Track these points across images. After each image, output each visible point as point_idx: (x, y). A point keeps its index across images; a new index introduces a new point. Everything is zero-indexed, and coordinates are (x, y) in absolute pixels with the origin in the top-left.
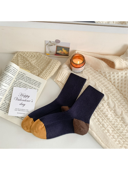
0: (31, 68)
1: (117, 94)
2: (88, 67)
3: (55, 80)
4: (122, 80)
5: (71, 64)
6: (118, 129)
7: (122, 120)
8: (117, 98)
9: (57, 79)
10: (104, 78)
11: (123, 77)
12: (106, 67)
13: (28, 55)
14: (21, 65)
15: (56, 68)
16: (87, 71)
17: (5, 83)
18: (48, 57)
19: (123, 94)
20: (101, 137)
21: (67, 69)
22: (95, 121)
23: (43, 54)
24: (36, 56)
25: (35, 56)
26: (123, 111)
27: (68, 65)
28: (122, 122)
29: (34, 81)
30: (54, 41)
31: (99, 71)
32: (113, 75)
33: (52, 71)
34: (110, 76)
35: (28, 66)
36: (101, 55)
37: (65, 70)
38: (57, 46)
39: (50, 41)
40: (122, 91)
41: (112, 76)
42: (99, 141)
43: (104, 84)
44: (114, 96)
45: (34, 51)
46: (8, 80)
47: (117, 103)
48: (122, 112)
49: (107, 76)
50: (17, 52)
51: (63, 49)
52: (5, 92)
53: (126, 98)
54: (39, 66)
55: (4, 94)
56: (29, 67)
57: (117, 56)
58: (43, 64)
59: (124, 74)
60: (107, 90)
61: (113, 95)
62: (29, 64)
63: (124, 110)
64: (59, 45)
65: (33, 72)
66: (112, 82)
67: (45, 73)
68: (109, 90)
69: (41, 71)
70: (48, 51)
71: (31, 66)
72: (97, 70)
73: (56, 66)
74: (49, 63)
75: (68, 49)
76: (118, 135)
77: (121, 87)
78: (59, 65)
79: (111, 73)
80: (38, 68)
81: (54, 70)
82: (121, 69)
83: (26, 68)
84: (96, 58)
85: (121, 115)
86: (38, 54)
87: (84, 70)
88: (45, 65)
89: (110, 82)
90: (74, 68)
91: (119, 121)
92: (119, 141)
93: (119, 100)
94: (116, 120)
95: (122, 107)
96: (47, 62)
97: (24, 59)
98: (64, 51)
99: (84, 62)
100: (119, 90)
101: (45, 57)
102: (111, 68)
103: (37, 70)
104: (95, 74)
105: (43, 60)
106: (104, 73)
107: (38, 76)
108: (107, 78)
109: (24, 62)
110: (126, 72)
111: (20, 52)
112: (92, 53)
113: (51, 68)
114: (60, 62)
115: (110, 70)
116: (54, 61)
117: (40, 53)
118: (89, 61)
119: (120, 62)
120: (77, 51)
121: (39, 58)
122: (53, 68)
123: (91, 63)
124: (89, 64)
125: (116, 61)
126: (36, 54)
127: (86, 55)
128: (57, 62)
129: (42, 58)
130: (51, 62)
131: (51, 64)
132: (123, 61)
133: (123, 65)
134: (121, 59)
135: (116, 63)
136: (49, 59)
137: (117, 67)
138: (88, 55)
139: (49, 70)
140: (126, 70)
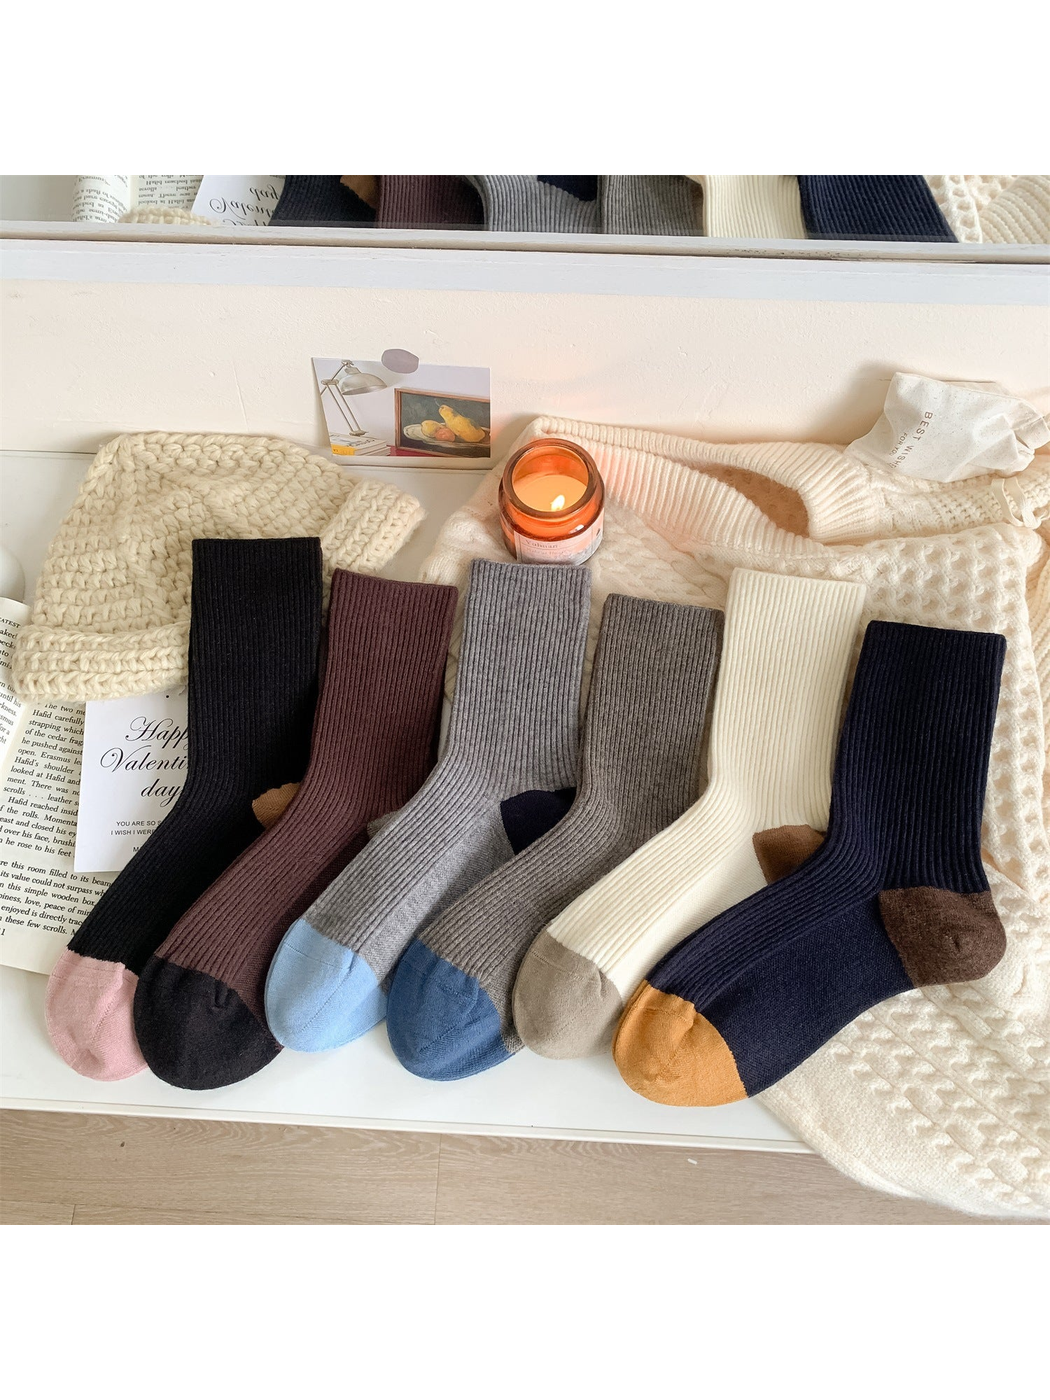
2: (629, 533)
5: (505, 510)
12: (751, 528)
13: (188, 461)
15: (386, 543)
16: (622, 556)
18: (330, 466)
23: (300, 446)
24: (246, 462)
25: (238, 464)
30: (377, 359)
38: (400, 394)
39: (349, 363)
50: (109, 438)
51: (445, 412)
64: (414, 382)
70: (338, 427)
72: (685, 547)
73: (386, 528)
74: (338, 508)
75: (477, 410)
78: (413, 524)
82: (852, 541)
84: (678, 467)
86: (260, 448)
87: (604, 555)
90: (525, 539)
96: (325, 502)
98: (457, 424)
99: (595, 494)
101: (311, 467)
105: (295, 484)
110: (883, 558)
111: (136, 434)
112: (653, 433)
113: (354, 542)
114: (417, 504)
115: (772, 547)
116: (376, 493)
117: (271, 438)
118: (634, 486)
119: (844, 491)
120: (540, 419)
121: (266, 475)
122: (367, 540)
123: (648, 502)
124: (634, 507)
125: (811, 485)
126: (247, 451)
127: (610, 450)
128: (397, 499)
129: (291, 468)
130: (354, 496)
131: (354, 513)
132: (864, 479)
133: (862, 509)
134: (850, 468)
135: (814, 498)
136: (342, 481)
137: (824, 523)
138: (621, 446)
139: (335, 554)
140: (882, 547)
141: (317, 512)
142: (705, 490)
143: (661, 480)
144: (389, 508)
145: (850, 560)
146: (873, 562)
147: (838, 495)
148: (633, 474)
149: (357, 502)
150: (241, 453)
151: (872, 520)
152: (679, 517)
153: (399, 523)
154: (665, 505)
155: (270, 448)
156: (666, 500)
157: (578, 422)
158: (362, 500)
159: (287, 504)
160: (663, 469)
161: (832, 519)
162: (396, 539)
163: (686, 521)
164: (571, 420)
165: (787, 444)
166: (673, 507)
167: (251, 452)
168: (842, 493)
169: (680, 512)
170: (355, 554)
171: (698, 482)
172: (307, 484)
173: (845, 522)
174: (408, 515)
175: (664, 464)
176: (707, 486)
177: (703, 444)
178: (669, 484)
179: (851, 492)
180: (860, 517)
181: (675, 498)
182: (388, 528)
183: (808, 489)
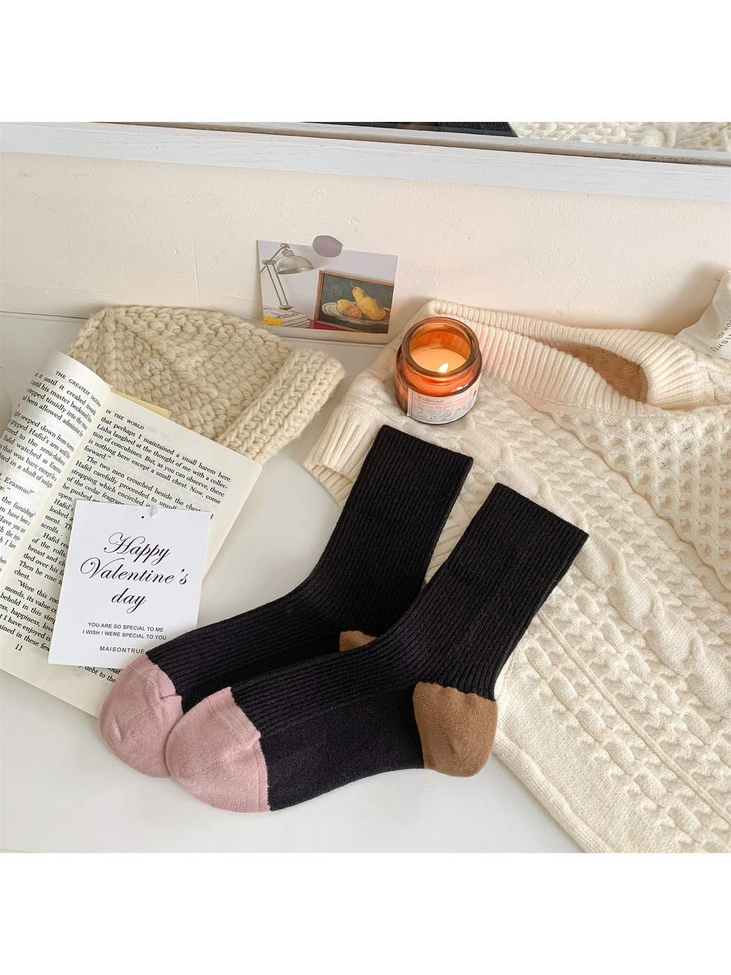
0: (177, 396)
1: (663, 545)
2: (497, 396)
3: (310, 467)
4: (687, 468)
5: (401, 372)
6: (670, 745)
7: (690, 691)
8: (664, 568)
9: (321, 459)
10: (588, 455)
11: (697, 452)
12: (600, 394)
13: (159, 325)
14: (121, 377)
15: (316, 399)
16: (491, 414)
17: (27, 471)
18: (270, 337)
19: (697, 545)
20: (569, 791)
21: (376, 402)
22: (537, 694)
23: (245, 320)
24: (205, 329)
25: (198, 330)
26: (700, 641)
27: (384, 382)
28: (694, 701)
29: (189, 465)
30: (309, 243)
31: (557, 417)
32: (638, 438)
33: (296, 413)
34: (619, 442)
35: (158, 383)
36: (572, 326)
37: (365, 407)
38: (324, 275)
39: (286, 246)
40: (688, 526)
41: (630, 445)
42: (560, 808)
43: (587, 491)
44: (646, 558)
45: (198, 305)
46: (45, 456)
47: (663, 595)
48: (692, 643)
49: (606, 442)
50: (99, 308)
51: (357, 293)
52: (21, 525)
53: (713, 569)
54: (222, 385)
55: (14, 532)
56: (166, 390)
57: (657, 335)
58: (241, 372)
59: (699, 430)
60: (604, 524)
61: (639, 548)
62: (167, 374)
63: (704, 635)
64: (336, 266)
65: (186, 418)
66: (635, 479)
67: (254, 425)
68: (615, 523)
69: (233, 412)
70: (271, 302)
71: (176, 385)
72: (544, 408)
73: (314, 387)
74: (277, 371)
75: (382, 292)
76: (671, 776)
77: (687, 506)
78: (335, 383)
79: (628, 425)
80: (215, 393)
81: (303, 405)
82: (683, 407)
83: (148, 397)
84: (541, 345)
85: (685, 661)
86: (216, 320)
87: (477, 412)
88: (253, 379)
89: (621, 479)
90: (416, 394)
91: (675, 698)
92: (675, 813)
93: (671, 578)
94: (658, 688)
95: (691, 615)
97: (139, 348)
98: (365, 303)
99: (473, 364)
100: (670, 521)
101: (255, 338)
102: (624, 399)
103: (209, 408)
104: (539, 433)
105: (243, 352)
106: (585, 425)
107: (214, 438)
108: (601, 456)
109: (137, 362)
110: (710, 419)
111: (119, 307)
112: (521, 317)
113: (290, 398)
114: (339, 366)
115: (619, 408)
116: (306, 360)
117: (226, 314)
118: (503, 360)
119: (677, 367)
120: (434, 302)
121: (221, 344)
122: (300, 396)
123: (513, 373)
124: (502, 377)
125: (652, 360)
126: (206, 321)
127: (487, 329)
128: (323, 363)
129: (240, 339)
130: (289, 362)
131: (289, 376)
132: (693, 359)
133: (691, 382)
134: (681, 350)
135: (654, 370)
136: (280, 349)
137: (660, 392)
138: (495, 327)
139: (274, 407)
140: (708, 411)
141: (261, 372)
142: (562, 364)
143: (526, 355)
144: (317, 371)
145: (684, 419)
146: (702, 422)
147: (672, 370)
148: (503, 349)
149: (292, 367)
150: (202, 322)
151: (699, 392)
152: (539, 385)
153: (325, 382)
154: (528, 375)
155: (224, 322)
156: (529, 371)
157: (463, 306)
158: (295, 365)
159: (236, 367)
160: (528, 347)
161: (666, 389)
162: (323, 395)
163: (546, 387)
164: (457, 304)
165: (628, 331)
166: (535, 377)
167: (210, 322)
168: (675, 369)
169: (541, 381)
170: (291, 407)
171: (556, 357)
172: (252, 352)
173: (677, 391)
174: (331, 376)
175: (529, 342)
176: (564, 360)
177: (562, 327)
178: (533, 358)
179: (682, 368)
180: (690, 389)
181: (537, 369)
182: (317, 386)
183: (650, 363)
